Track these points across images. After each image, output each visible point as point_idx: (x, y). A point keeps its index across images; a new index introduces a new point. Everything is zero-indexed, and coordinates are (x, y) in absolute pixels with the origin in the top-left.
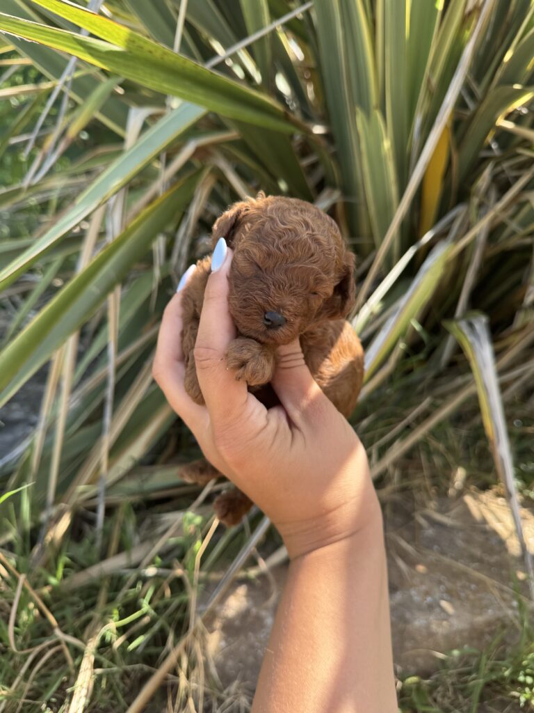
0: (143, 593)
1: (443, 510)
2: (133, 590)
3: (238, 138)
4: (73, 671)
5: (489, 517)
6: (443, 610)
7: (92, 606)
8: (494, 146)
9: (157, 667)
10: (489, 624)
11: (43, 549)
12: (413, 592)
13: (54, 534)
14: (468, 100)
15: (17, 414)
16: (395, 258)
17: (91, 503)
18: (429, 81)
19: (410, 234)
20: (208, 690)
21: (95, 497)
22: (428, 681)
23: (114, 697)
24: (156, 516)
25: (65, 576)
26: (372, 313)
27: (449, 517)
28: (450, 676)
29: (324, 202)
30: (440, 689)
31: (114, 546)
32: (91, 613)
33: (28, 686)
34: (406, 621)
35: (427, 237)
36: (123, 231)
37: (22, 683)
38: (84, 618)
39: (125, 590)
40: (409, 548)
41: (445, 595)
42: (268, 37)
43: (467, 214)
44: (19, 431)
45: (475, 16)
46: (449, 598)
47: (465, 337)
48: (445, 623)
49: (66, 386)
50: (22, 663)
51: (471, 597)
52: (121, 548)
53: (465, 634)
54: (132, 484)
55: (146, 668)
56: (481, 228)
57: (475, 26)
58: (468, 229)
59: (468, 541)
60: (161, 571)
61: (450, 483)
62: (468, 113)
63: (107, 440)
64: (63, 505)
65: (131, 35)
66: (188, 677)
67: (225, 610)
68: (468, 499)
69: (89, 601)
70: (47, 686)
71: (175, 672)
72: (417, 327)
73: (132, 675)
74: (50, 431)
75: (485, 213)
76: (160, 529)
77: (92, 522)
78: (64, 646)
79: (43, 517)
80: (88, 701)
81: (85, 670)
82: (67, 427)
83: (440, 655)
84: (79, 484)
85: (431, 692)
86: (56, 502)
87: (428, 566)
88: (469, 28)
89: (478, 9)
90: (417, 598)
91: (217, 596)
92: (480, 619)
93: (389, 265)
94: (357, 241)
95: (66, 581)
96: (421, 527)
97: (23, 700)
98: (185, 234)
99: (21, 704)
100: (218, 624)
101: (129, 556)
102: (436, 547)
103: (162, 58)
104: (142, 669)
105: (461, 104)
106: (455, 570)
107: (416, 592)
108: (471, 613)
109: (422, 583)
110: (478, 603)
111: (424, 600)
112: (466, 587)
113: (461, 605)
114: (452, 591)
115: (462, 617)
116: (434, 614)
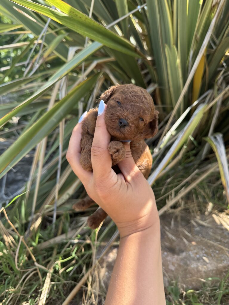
0: (72, 250)
1: (203, 219)
2: (68, 249)
3: (115, 60)
4: (42, 283)
5: (224, 223)
6: (204, 261)
7: (51, 255)
8: (224, 64)
9: (78, 282)
10: (225, 267)
11: (30, 232)
12: (190, 253)
13: (35, 226)
14: (213, 45)
15: (19, 177)
16: (182, 112)
17: (50, 214)
18: (196, 36)
19: (188, 102)
20: (100, 293)
21: (52, 211)
22: (198, 292)
23: (60, 294)
24: (78, 218)
25: (39, 242)
26: (172, 135)
27: (206, 223)
28: (207, 291)
29: (151, 89)
30: (203, 296)
31: (60, 231)
32: (50, 258)
33: (22, 289)
34: (188, 265)
35: (195, 103)
36: (66, 95)
37: (20, 287)
38: (47, 260)
39: (65, 249)
40: (189, 235)
41: (205, 255)
42: (128, 18)
43: (213, 94)
44: (20, 184)
45: (216, 7)
46: (207, 256)
47: (213, 143)
48: (205, 266)
49: (41, 164)
50: (20, 279)
51: (217, 256)
52: (63, 232)
53: (214, 272)
54: (68, 206)
55: (73, 282)
56: (219, 98)
57: (216, 11)
58: (213, 99)
59: (215, 233)
60: (80, 241)
61: (206, 209)
62: (213, 50)
63: (58, 186)
64: (38, 214)
65: (71, 8)
66: (92, 286)
67: (108, 259)
68: (214, 216)
69: (49, 253)
70: (31, 289)
71: (86, 285)
72: (192, 139)
73: (67, 285)
74: (33, 183)
75: (221, 92)
76: (80, 224)
77: (51, 222)
78: (38, 271)
79: (30, 219)
80: (48, 295)
81: (47, 283)
82: (41, 182)
83: (203, 280)
84: (46, 204)
85: (199, 298)
86: (35, 213)
87: (197, 242)
88: (213, 12)
89: (217, 4)
90: (192, 256)
91: (104, 252)
92: (221, 265)
93: (179, 115)
94: (164, 106)
95: (39, 245)
96: (194, 226)
97: (20, 294)
98: (92, 101)
99: (19, 295)
100: (105, 265)
101: (66, 236)
102: (200, 235)
103: (85, 21)
104: (71, 283)
105: (209, 47)
106: (209, 245)
107: (192, 253)
108: (217, 262)
109: (195, 249)
110: (220, 258)
111: (196, 256)
112: (214, 252)
113: (212, 259)
114: (208, 253)
115: (213, 264)
116: (200, 263)
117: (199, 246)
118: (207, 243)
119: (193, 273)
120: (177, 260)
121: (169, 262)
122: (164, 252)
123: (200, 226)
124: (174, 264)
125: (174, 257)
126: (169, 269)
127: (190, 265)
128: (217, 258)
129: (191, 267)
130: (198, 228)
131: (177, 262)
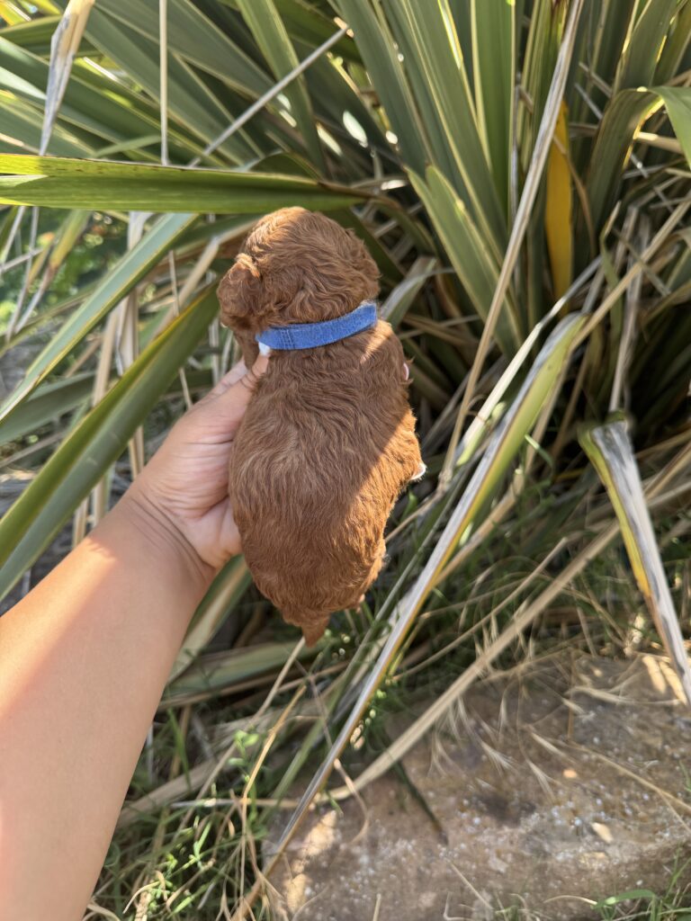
0: (198, 833)
1: (609, 684)
2: (188, 829)
5: (677, 687)
6: (598, 837)
7: (146, 848)
8: (638, 164)
12: (556, 812)
14: (595, 109)
27: (617, 694)
32: (144, 859)
34: (546, 855)
35: (558, 307)
39: (181, 829)
41: (602, 815)
45: (565, 5)
46: (609, 819)
47: (601, 453)
48: (601, 855)
51: (642, 813)
53: (633, 868)
59: (644, 726)
60: (220, 801)
61: (627, 639)
67: (307, 847)
68: (648, 661)
69: (144, 842)
72: (535, 445)
83: (593, 903)
88: (561, 21)
90: (560, 822)
91: (288, 835)
100: (299, 868)
107: (559, 811)
108: (640, 839)
109: (570, 800)
110: (650, 822)
111: (571, 824)
112: (637, 799)
113: (625, 828)
114: (614, 807)
115: (625, 847)
116: (585, 844)
117: (586, 785)
119: (567, 877)
120: (511, 843)
121: (487, 850)
122: (473, 816)
123: (600, 708)
124: (503, 856)
125: (501, 832)
126: (490, 870)
127: (553, 854)
128: (642, 820)
129: (557, 862)
130: (592, 714)
131: (513, 848)
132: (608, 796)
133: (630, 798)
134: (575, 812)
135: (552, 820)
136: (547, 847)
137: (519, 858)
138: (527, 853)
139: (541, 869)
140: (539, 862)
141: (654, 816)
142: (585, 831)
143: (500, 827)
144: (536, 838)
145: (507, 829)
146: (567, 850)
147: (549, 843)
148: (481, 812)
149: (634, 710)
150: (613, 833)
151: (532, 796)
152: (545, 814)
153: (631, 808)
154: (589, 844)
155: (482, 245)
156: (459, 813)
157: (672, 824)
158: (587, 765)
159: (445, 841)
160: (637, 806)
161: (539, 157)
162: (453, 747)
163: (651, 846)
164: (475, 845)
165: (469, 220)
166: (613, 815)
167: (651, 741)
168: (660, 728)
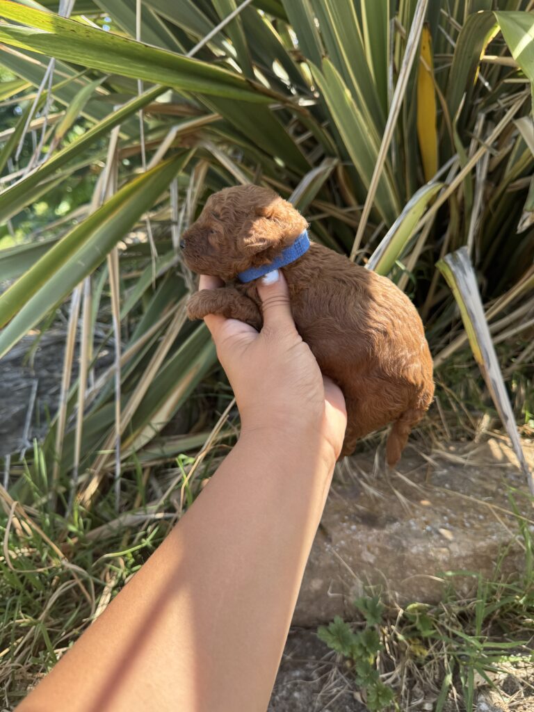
1: (460, 451)
3: (222, 118)
5: (511, 455)
6: (441, 536)
8: (486, 84)
10: (494, 549)
13: (83, 497)
27: (465, 457)
30: (444, 615)
34: (404, 549)
41: (447, 525)
46: (452, 527)
48: (445, 550)
51: (477, 526)
53: (469, 561)
59: (484, 478)
60: (167, 515)
64: (91, 470)
68: (492, 442)
79: (73, 483)
83: (438, 579)
86: (82, 470)
87: (435, 501)
90: (414, 528)
96: (433, 468)
102: (447, 486)
106: (464, 503)
107: (415, 522)
108: (473, 539)
109: (424, 515)
110: (483, 530)
111: (423, 529)
112: (474, 518)
113: (464, 533)
114: (456, 521)
115: (463, 544)
116: (433, 541)
117: (437, 509)
118: (459, 500)
119: (419, 566)
120: (378, 540)
121: (360, 546)
122: (351, 525)
123: (451, 468)
124: (372, 549)
125: (371, 533)
126: (362, 561)
127: (409, 548)
128: (477, 529)
129: (412, 553)
130: (445, 471)
131: (379, 544)
132: (453, 515)
133: (470, 517)
134: (427, 523)
135: (409, 526)
136: (404, 543)
137: (384, 551)
138: (389, 548)
139: (400, 560)
140: (399, 554)
141: (486, 528)
142: (433, 532)
143: (370, 530)
144: (396, 537)
145: (375, 531)
146: (419, 545)
147: (406, 540)
148: (357, 523)
149: (476, 468)
150: (454, 534)
151: (396, 514)
152: (405, 523)
153: (469, 523)
154: (436, 541)
155: (366, 128)
156: (341, 523)
157: (498, 531)
158: (440, 498)
159: (330, 540)
160: (473, 522)
161: (407, 64)
162: (340, 487)
163: (482, 544)
164: (351, 542)
165: (355, 106)
166: (455, 526)
167: (488, 486)
168: (496, 479)
